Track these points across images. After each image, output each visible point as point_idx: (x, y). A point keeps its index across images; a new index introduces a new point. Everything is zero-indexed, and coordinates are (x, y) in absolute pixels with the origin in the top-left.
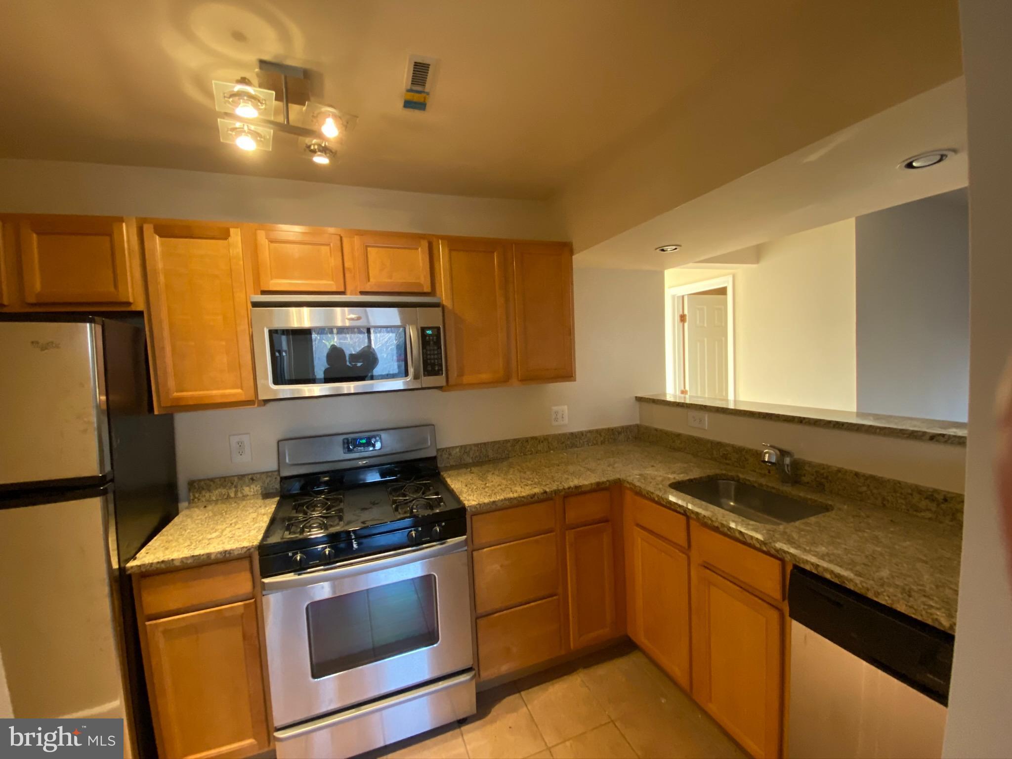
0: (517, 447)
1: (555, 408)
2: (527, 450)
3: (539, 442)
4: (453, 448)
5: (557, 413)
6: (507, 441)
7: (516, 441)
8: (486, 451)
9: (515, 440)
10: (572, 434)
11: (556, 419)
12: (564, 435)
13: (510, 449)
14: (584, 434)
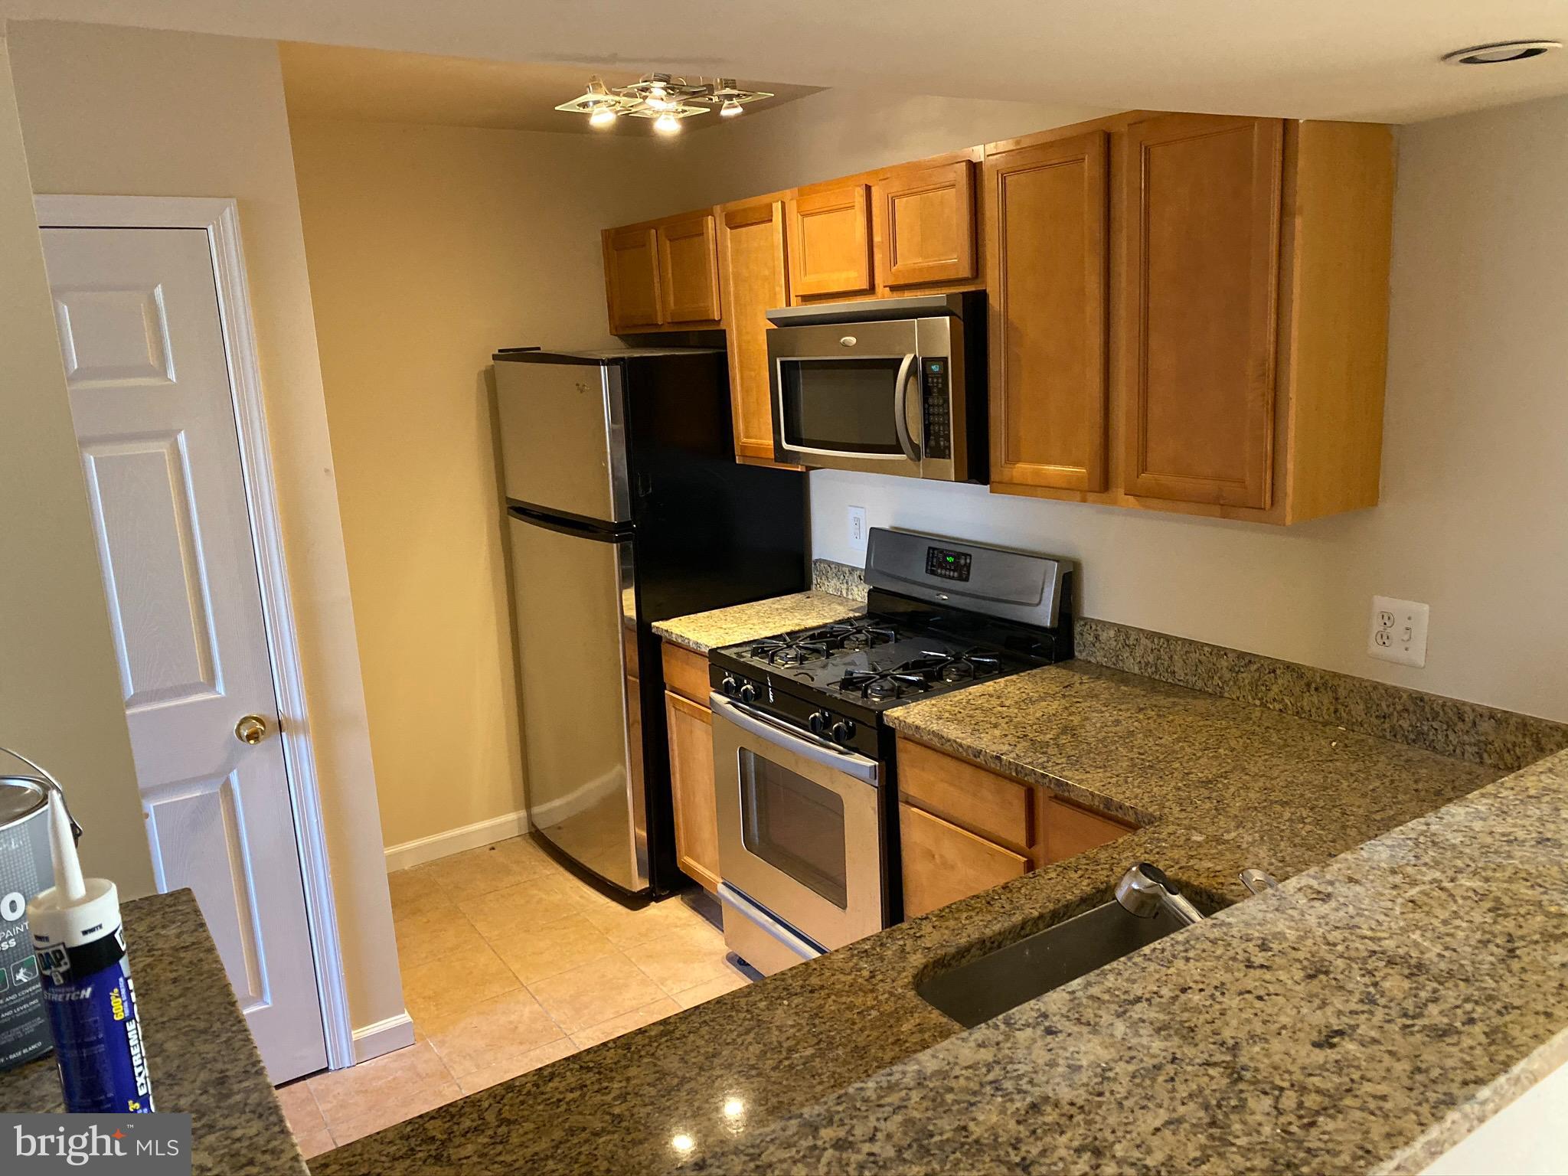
0: (1246, 677)
1: (1382, 602)
2: (1271, 694)
3: (1308, 685)
4: (1104, 623)
5: (1387, 618)
6: (1220, 652)
7: (1246, 659)
8: (1171, 658)
9: (1242, 655)
10: (1419, 699)
11: (1384, 639)
12: (1393, 693)
13: (1227, 675)
14: (1469, 717)
